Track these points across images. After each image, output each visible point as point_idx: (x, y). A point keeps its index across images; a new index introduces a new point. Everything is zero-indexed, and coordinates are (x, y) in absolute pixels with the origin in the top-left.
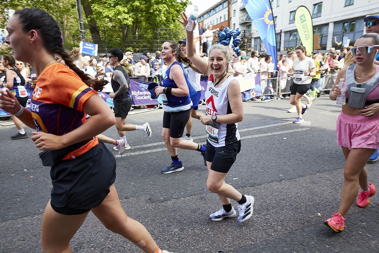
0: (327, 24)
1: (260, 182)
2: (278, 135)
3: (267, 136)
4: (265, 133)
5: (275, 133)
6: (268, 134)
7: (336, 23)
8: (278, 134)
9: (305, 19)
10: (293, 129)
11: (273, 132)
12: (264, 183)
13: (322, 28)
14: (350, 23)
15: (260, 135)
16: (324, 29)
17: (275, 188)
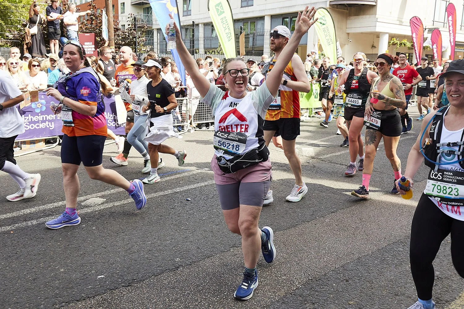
0: (262, 18)
1: (142, 277)
2: (181, 192)
3: (164, 196)
4: (162, 190)
5: (178, 190)
6: (166, 192)
7: (273, 17)
8: (182, 190)
9: (223, 9)
10: (206, 181)
11: (175, 187)
12: (149, 277)
13: (256, 23)
14: (291, 19)
15: (152, 195)
16: (259, 24)
17: (166, 282)
